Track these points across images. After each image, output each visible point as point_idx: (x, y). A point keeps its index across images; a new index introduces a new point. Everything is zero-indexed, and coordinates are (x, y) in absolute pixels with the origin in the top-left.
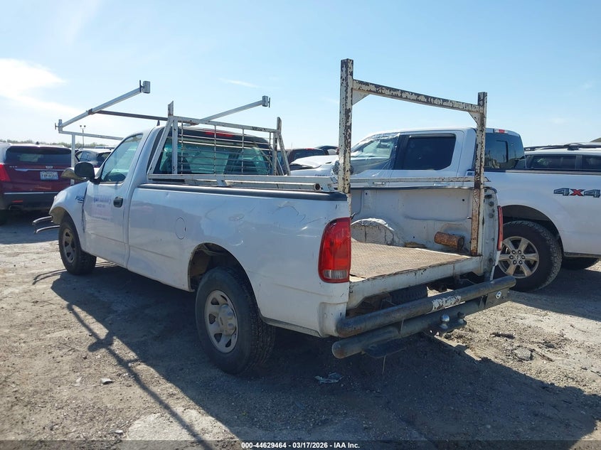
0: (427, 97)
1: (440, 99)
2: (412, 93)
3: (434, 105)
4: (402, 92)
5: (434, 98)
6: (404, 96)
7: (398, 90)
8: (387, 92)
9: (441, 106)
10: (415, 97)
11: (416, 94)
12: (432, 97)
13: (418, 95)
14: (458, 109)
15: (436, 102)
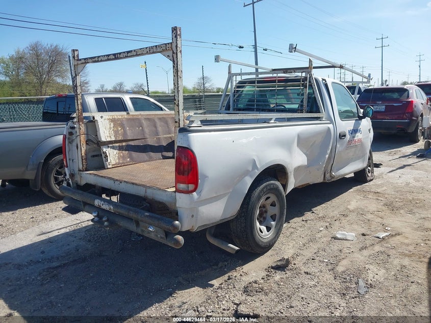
0: (114, 55)
1: (124, 52)
2: (104, 56)
3: (121, 58)
4: (99, 57)
5: (120, 53)
6: (99, 59)
7: (96, 57)
8: (90, 60)
9: (127, 57)
10: (106, 58)
11: (107, 55)
12: (118, 54)
13: (108, 55)
14: (142, 54)
15: (121, 56)
